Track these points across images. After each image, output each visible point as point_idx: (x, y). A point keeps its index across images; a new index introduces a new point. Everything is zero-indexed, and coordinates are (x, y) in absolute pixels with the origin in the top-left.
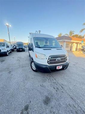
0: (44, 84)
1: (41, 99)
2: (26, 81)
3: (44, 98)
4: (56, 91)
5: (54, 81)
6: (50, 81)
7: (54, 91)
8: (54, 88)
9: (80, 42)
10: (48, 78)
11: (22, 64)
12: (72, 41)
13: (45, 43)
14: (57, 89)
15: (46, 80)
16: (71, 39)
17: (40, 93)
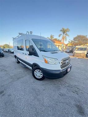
0: (62, 92)
1: (74, 110)
2: (39, 97)
3: (76, 109)
4: (77, 94)
5: (67, 85)
6: (63, 86)
7: (76, 96)
8: (74, 93)
10: (59, 83)
12: (55, 44)
14: (76, 91)
16: (54, 42)
17: (67, 104)
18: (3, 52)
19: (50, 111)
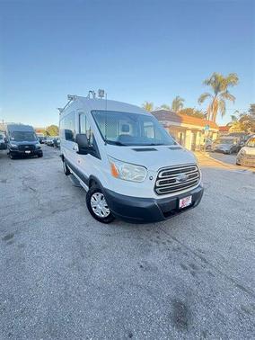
0: (150, 260)
1: (161, 313)
2: (84, 262)
3: (170, 310)
4: (193, 274)
5: (175, 244)
6: (161, 246)
7: (187, 278)
8: (185, 268)
9: (201, 128)
10: (154, 238)
11: (45, 201)
12: (183, 125)
13: (123, 131)
14: (193, 266)
15: (150, 246)
16: (180, 120)
17: (150, 293)
18: (39, 145)
19: (99, 298)
